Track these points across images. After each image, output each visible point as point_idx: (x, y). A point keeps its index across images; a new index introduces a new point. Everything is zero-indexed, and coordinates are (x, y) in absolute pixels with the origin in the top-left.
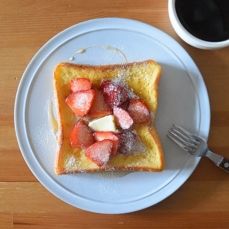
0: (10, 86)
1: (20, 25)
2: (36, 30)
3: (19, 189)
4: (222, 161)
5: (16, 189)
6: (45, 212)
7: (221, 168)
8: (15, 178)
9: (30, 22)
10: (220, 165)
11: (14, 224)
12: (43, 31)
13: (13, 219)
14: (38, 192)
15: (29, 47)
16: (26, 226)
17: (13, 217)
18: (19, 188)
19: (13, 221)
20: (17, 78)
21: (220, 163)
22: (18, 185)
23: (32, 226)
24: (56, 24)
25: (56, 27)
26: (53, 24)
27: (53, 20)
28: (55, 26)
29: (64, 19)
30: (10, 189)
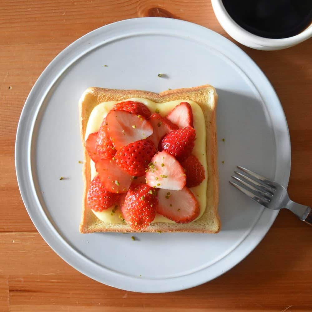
0: (2, 98)
1: (14, 14)
2: (37, 19)
3: (17, 242)
4: (309, 213)
5: (13, 242)
6: (54, 274)
7: (308, 223)
8: (11, 227)
9: (30, 9)
10: (306, 220)
11: (10, 291)
12: (47, 21)
13: (8, 284)
14: (44, 245)
15: (29, 44)
16: (27, 294)
17: (8, 282)
18: (16, 240)
19: (9, 286)
20: (12, 86)
21: (306, 217)
22: (15, 236)
23: (35, 294)
24: (66, 11)
25: (64, 16)
26: (61, 11)
27: (60, 6)
28: (64, 14)
29: (76, 4)
30: (4, 242)
